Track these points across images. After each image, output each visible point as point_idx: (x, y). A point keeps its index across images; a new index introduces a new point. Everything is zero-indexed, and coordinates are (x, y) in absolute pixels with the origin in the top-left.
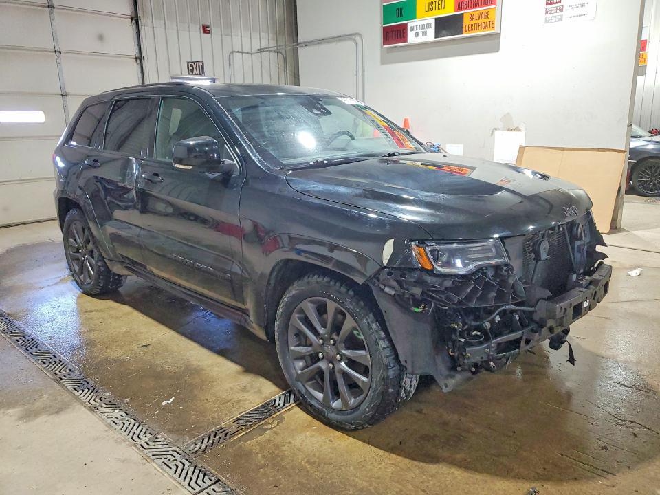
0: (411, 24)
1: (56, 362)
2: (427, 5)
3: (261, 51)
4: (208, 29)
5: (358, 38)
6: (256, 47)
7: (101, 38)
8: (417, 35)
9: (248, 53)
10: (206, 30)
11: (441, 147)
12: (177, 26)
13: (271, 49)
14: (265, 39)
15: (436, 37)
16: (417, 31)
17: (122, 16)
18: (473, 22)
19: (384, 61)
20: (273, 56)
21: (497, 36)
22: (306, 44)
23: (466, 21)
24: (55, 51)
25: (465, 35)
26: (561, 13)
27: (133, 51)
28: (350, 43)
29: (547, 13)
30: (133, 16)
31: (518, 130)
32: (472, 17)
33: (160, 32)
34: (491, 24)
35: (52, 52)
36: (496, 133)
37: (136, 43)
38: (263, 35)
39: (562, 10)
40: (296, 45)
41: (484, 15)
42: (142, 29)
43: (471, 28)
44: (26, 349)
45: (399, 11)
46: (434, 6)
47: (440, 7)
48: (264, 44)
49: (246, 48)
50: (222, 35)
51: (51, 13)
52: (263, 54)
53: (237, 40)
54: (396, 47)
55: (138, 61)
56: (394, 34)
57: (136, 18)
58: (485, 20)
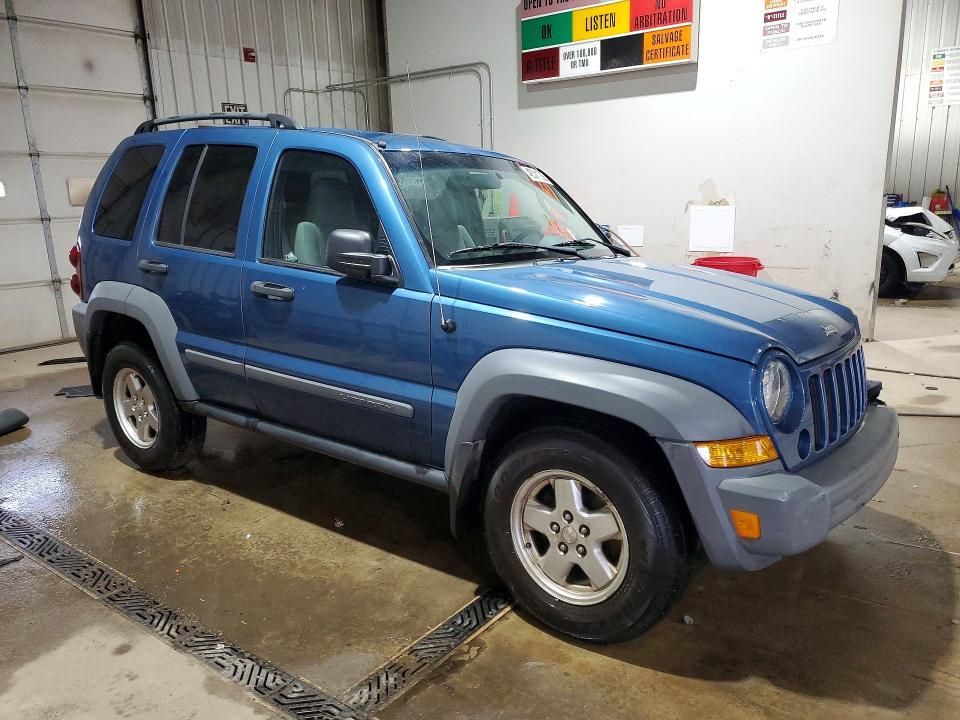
0: (564, 49)
1: (95, 574)
2: (589, 22)
3: (331, 89)
4: (252, 54)
5: (482, 70)
6: (323, 83)
7: (89, 66)
8: (573, 65)
9: (311, 91)
10: (249, 55)
11: (610, 229)
12: (205, 49)
13: (345, 86)
14: (336, 72)
15: (602, 69)
16: (573, 60)
17: (121, 33)
18: (658, 46)
19: (523, 104)
20: (349, 96)
21: (693, 67)
22: (402, 79)
23: (648, 45)
24: (19, 87)
25: (645, 66)
26: (786, 34)
27: (140, 88)
28: (471, 78)
29: (765, 33)
30: (138, 32)
31: (722, 202)
32: (657, 39)
33: (179, 59)
34: (684, 50)
35: (15, 88)
36: (692, 208)
37: (144, 74)
38: (333, 65)
39: (787, 30)
40: (385, 80)
41: (676, 36)
42: (153, 53)
43: (655, 55)
44: (40, 555)
45: (547, 30)
46: (598, 22)
47: (608, 24)
48: (335, 80)
49: (310, 85)
50: (272, 64)
51: (11, 29)
52: (334, 93)
53: (295, 71)
54: (541, 83)
55: (148, 103)
56: (539, 64)
57: (142, 36)
58: (676, 44)
